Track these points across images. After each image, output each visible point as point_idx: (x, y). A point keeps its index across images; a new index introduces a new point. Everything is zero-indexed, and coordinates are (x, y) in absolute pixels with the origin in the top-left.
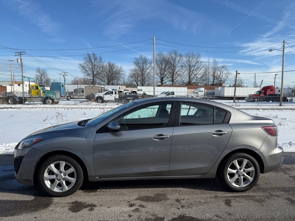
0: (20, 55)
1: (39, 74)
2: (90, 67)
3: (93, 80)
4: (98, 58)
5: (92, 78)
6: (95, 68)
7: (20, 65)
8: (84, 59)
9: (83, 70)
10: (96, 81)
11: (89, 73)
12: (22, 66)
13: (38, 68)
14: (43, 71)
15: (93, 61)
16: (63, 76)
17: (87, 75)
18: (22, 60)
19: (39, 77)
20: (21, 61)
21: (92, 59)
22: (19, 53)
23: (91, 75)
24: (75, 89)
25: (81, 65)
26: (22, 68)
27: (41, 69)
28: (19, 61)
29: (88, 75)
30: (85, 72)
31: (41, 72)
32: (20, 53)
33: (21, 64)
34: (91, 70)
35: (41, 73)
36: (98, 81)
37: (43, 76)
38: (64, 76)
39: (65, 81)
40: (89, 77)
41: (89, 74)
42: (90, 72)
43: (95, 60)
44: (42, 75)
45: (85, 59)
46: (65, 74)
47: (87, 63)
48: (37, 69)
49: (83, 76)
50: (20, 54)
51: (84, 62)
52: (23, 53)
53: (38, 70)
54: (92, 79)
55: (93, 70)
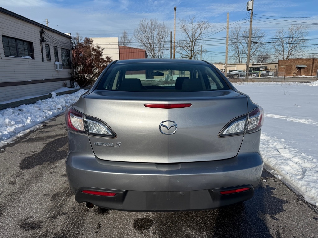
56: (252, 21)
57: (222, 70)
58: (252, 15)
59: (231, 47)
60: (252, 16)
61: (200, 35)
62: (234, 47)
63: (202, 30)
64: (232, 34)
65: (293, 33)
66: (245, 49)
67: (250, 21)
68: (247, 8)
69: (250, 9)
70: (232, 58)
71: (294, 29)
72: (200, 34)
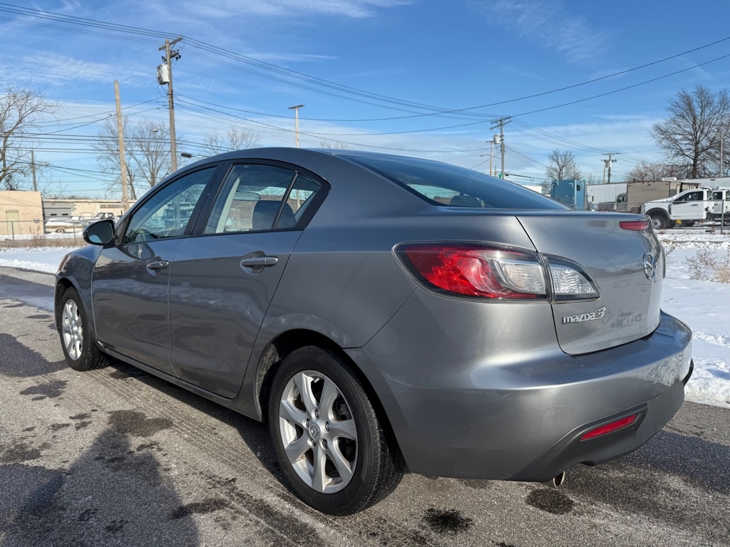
0: (501, 125)
1: (555, 165)
2: (687, 129)
3: (695, 165)
4: (716, 100)
5: (692, 162)
6: (702, 132)
7: (499, 149)
8: (669, 109)
9: (665, 143)
10: (704, 169)
11: (683, 147)
12: (503, 151)
13: (555, 152)
14: (565, 156)
15: (698, 111)
16: (604, 163)
17: (676, 155)
18: (504, 138)
19: (555, 173)
20: (502, 140)
21: (696, 105)
22: (499, 122)
23: (687, 153)
24: (620, 196)
25: (658, 128)
26: (503, 155)
27: (561, 153)
28: (498, 140)
29: (681, 153)
30: (669, 147)
31: (560, 161)
32: (501, 121)
33: (502, 146)
34: (689, 139)
35: (560, 163)
36: (711, 167)
37: (564, 170)
38: (607, 162)
39: (609, 175)
40: (680, 160)
41: (681, 150)
42: (685, 145)
43: (703, 108)
44: (563, 166)
45: (673, 110)
46: (612, 158)
47: (680, 120)
48: (552, 153)
49: (663, 158)
50: (501, 123)
51: (669, 119)
52: (507, 121)
53: (555, 156)
54: (691, 165)
55: (696, 137)
56: (173, 108)
57: (104, 214)
58: (172, 94)
59: (109, 162)
60: (172, 97)
61: (20, 125)
62: (116, 161)
63: (23, 112)
64: (109, 131)
65: (238, 144)
66: (144, 168)
67: (168, 107)
68: (160, 78)
69: (165, 83)
70: (115, 186)
71: (237, 136)
72: (20, 121)
